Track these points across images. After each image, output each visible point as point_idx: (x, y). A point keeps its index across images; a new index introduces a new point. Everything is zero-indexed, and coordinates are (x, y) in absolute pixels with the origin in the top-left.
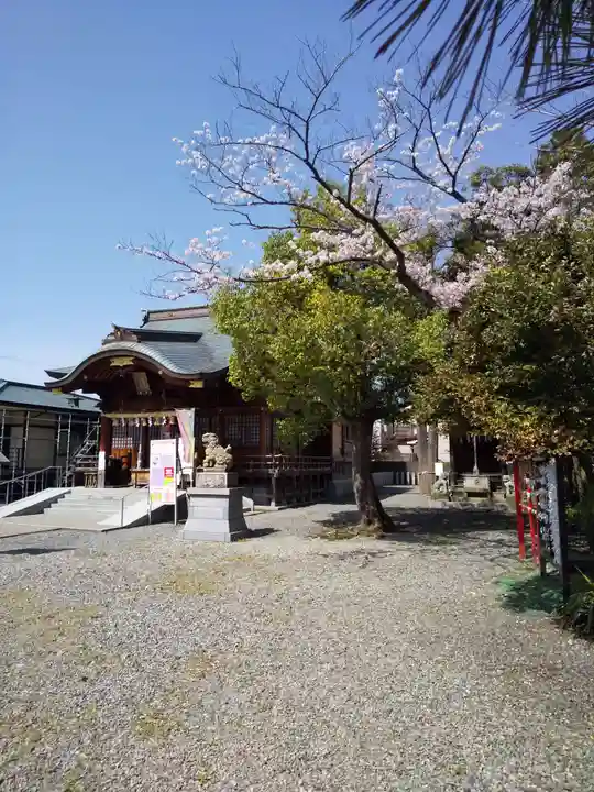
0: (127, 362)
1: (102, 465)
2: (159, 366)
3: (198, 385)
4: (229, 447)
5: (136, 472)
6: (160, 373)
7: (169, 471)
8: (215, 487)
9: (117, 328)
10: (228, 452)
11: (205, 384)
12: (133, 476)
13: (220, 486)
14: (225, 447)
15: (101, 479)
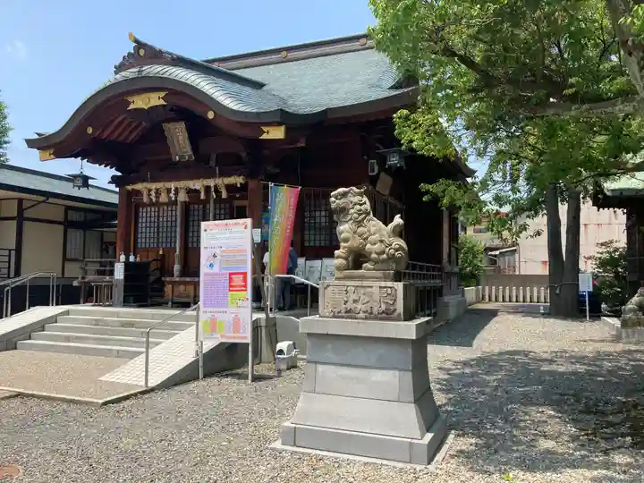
0: (155, 100)
1: (119, 272)
2: (209, 102)
3: (277, 133)
4: (398, 220)
5: (174, 283)
6: (211, 115)
7: (238, 280)
8: (370, 316)
9: (140, 45)
10: (399, 232)
11: (287, 131)
12: (168, 289)
13: (388, 315)
14: (386, 220)
15: (119, 293)
